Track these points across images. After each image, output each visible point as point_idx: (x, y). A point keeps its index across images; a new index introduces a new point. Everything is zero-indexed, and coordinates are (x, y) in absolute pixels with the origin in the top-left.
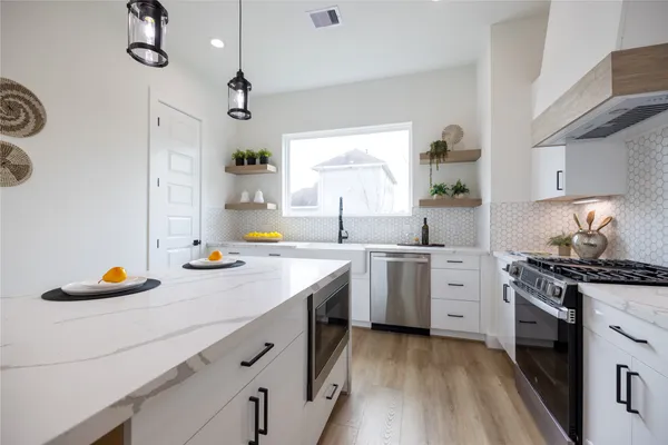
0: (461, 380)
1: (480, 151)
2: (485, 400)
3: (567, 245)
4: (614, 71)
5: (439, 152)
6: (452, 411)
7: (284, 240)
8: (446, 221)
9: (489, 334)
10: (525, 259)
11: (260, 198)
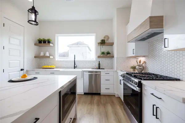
0: (109, 108)
1: (113, 43)
2: (116, 114)
3: (135, 68)
4: (150, 22)
5: (103, 43)
6: (107, 119)
7: (56, 68)
8: (105, 62)
9: (116, 93)
10: (126, 73)
11: (48, 54)
